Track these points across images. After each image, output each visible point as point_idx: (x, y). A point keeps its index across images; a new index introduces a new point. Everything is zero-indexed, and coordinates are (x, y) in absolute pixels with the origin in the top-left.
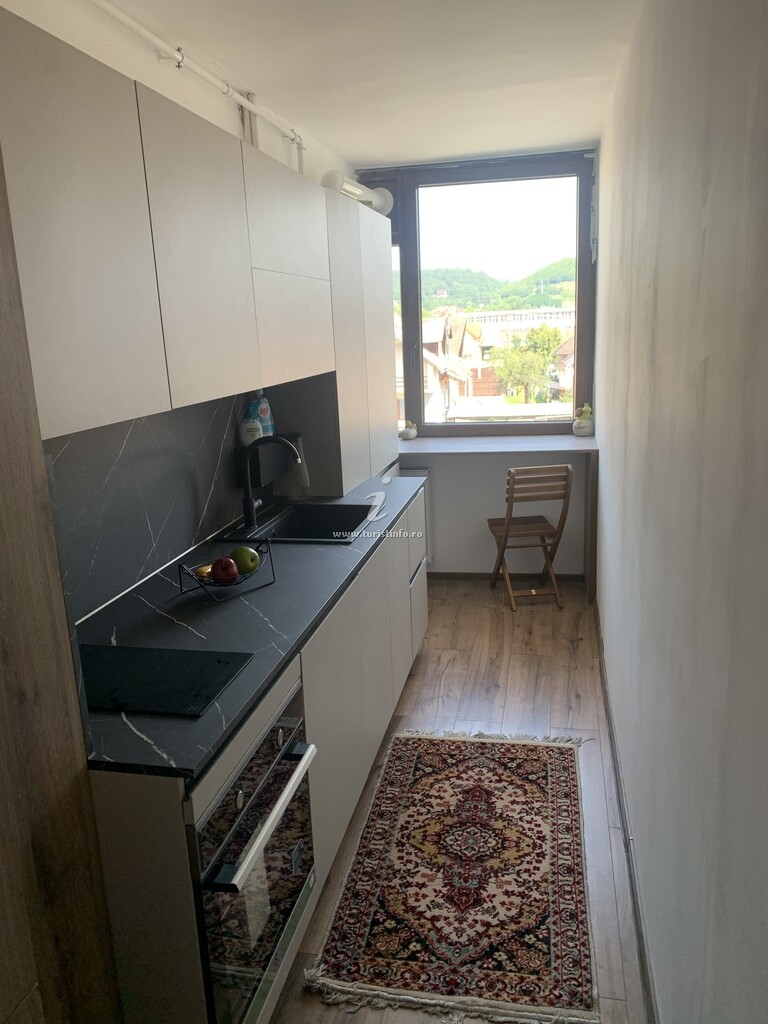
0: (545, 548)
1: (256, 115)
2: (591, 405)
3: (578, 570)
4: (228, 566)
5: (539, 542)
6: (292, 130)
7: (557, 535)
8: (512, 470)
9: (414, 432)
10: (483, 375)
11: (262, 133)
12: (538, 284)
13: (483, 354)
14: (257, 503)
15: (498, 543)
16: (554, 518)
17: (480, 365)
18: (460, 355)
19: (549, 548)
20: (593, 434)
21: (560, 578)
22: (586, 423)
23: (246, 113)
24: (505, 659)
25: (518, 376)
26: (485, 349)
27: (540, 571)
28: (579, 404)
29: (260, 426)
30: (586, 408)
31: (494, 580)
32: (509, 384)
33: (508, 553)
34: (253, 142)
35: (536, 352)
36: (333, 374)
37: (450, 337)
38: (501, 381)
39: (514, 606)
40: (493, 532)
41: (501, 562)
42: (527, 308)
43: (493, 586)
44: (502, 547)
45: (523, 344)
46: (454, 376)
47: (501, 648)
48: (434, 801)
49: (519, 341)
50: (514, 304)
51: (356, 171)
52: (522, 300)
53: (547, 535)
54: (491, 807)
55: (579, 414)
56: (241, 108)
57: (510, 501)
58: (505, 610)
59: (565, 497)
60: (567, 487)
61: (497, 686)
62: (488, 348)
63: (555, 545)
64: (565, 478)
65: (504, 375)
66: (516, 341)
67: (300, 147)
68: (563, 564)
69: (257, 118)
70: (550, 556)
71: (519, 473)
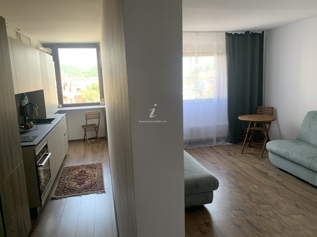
0: (96, 130)
1: (20, 34)
2: (104, 98)
3: (104, 136)
4: (28, 125)
5: (94, 129)
6: (28, 36)
7: (98, 127)
8: (86, 112)
9: (61, 106)
10: (78, 97)
11: (22, 38)
12: (93, 70)
13: (78, 91)
14: (27, 118)
15: (84, 130)
16: (97, 124)
17: (77, 94)
18: (70, 91)
19: (97, 130)
20: (105, 105)
21: (100, 138)
22: (103, 102)
23: (18, 34)
24: (87, 153)
25: (89, 97)
26: (78, 89)
27: (95, 137)
28: (101, 98)
29: (26, 102)
30: (103, 99)
31: (84, 140)
32: (87, 100)
33: (87, 133)
34: (20, 40)
35: (94, 90)
36: (42, 90)
37: (66, 85)
38: (84, 99)
39: (89, 144)
40: (83, 128)
41: (85, 135)
42: (91, 77)
43: (84, 141)
44: (85, 131)
45: (90, 88)
46: (69, 97)
47: (86, 151)
48: (73, 174)
49: (89, 87)
50: (87, 76)
51: (42, 43)
52: (89, 75)
53: (96, 128)
54: (85, 173)
55: (101, 100)
56: (17, 32)
57: (86, 119)
58: (87, 145)
59: (99, 118)
60: (99, 116)
61: (86, 157)
62: (79, 89)
63: (98, 129)
64: (98, 114)
65: (85, 97)
66: (88, 87)
67: (30, 40)
68: (100, 135)
69: (21, 35)
70: (97, 132)
71: (88, 113)
